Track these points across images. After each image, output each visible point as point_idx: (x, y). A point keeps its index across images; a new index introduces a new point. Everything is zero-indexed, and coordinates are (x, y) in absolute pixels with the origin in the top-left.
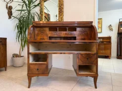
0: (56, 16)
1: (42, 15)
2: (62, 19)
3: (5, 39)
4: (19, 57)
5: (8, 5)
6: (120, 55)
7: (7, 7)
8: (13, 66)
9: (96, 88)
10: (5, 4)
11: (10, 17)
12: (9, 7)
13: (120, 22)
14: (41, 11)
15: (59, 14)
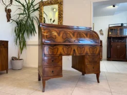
1: (41, 19)
5: (8, 8)
6: (110, 58)
7: (6, 10)
8: (13, 69)
10: (4, 7)
12: (8, 10)
13: (109, 28)
15: (59, 19)
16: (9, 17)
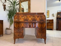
0: (27, 9)
1: (20, 9)
2: (30, 11)
3: (3, 21)
4: (9, 29)
7: (3, 5)
8: (6, 34)
9: (45, 43)
10: (2, 4)
11: (5, 10)
14: (20, 7)
16: (5, 9)
